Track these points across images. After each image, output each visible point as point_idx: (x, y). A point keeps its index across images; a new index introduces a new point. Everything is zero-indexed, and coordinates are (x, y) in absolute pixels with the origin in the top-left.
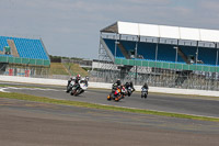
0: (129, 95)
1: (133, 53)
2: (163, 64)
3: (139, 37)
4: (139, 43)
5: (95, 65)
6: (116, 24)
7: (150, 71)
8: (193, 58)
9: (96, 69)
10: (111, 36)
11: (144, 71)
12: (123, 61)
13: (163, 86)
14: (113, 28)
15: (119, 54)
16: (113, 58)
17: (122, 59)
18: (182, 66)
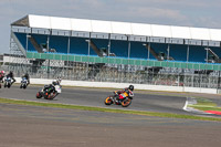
0: (9, 86)
1: (45, 47)
2: (75, 57)
3: (51, 31)
4: (51, 37)
5: (6, 59)
6: (27, 17)
7: (62, 64)
8: (105, 51)
9: (7, 64)
10: (22, 30)
11: (57, 65)
12: (35, 55)
13: (76, 79)
14: (24, 22)
15: (31, 48)
16: (24, 52)
17: (33, 53)
18: (95, 59)
